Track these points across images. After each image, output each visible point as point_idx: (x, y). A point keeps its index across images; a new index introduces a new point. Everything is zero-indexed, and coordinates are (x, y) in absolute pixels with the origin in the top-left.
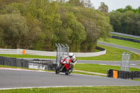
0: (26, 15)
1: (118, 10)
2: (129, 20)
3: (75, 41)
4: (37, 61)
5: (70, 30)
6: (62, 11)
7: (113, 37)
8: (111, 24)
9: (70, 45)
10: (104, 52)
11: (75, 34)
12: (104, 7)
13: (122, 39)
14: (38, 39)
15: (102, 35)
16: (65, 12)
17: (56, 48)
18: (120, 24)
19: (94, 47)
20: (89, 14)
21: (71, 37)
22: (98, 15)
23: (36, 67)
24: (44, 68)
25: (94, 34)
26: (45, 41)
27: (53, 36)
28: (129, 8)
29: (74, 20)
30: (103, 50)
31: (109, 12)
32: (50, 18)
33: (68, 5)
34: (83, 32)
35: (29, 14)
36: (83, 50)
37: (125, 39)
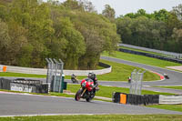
0: (7, 20)
1: (128, 15)
2: (141, 28)
3: (71, 55)
4: (21, 81)
5: (64, 41)
6: (55, 15)
7: (121, 50)
8: (118, 33)
9: (65, 60)
10: (109, 70)
11: (71, 46)
12: (109, 12)
13: (132, 52)
14: (24, 52)
15: (106, 47)
16: (59, 16)
17: (47, 64)
18: (130, 33)
19: (96, 62)
20: (89, 20)
21: (66, 50)
22: (101, 22)
23: (20, 89)
24: (30, 90)
25: (96, 46)
26: (33, 54)
27: (42, 49)
28: (142, 12)
29: (71, 28)
30: (108, 66)
31: (116, 17)
32: (40, 24)
33: (62, 8)
34: (82, 43)
35: (12, 19)
36: (81, 67)
37: (136, 53)
